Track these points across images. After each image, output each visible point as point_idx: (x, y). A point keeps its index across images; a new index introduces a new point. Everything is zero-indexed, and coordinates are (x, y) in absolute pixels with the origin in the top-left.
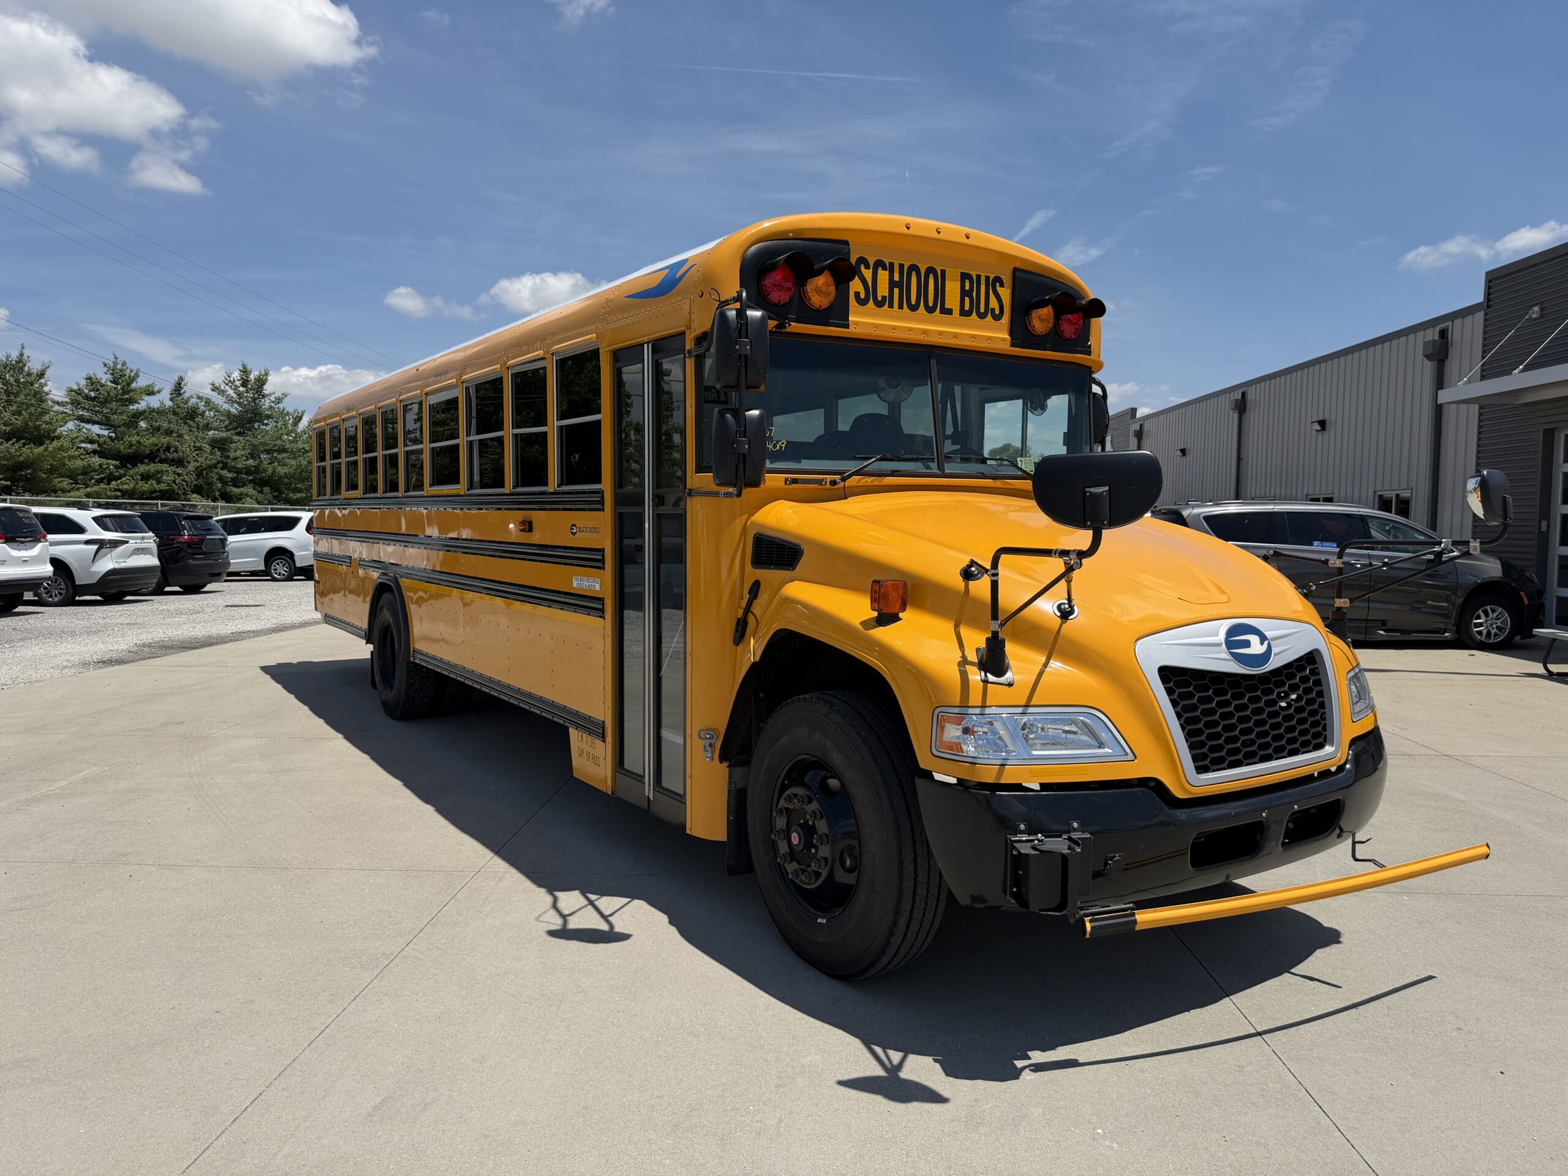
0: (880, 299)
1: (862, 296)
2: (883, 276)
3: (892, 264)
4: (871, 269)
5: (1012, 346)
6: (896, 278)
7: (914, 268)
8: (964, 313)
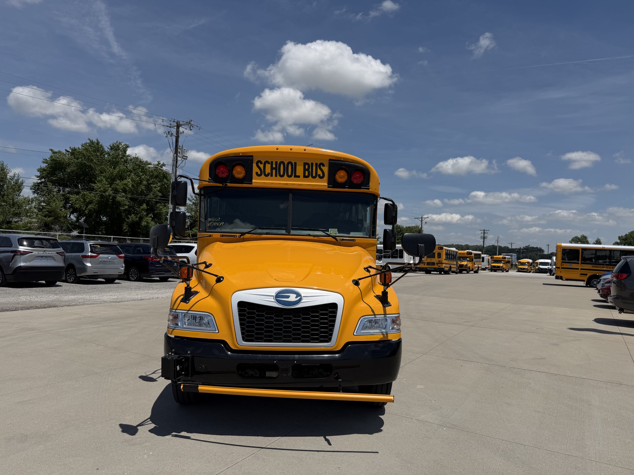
0: (267, 174)
1: (259, 173)
2: (268, 167)
3: (272, 162)
4: (263, 164)
5: (328, 188)
6: (274, 166)
7: (283, 162)
8: (305, 176)
